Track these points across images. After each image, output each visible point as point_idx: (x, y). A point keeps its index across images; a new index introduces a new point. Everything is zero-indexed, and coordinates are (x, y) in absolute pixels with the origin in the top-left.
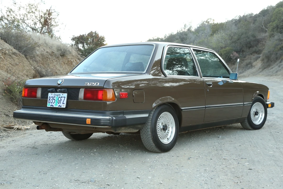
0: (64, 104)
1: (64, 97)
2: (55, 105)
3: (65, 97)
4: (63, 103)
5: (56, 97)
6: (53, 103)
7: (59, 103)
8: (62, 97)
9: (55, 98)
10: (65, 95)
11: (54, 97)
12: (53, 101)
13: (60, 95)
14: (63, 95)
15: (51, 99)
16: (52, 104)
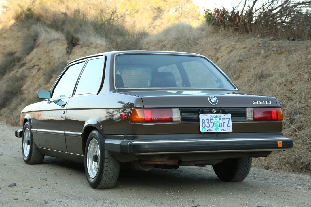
0: (230, 127)
1: (227, 119)
2: (215, 129)
3: (229, 119)
4: (228, 127)
5: (214, 119)
6: (212, 127)
7: (221, 127)
8: (225, 119)
9: (212, 121)
10: (229, 116)
11: (211, 119)
12: (211, 125)
13: (219, 116)
14: (225, 116)
15: (206, 122)
16: (210, 128)
